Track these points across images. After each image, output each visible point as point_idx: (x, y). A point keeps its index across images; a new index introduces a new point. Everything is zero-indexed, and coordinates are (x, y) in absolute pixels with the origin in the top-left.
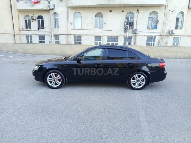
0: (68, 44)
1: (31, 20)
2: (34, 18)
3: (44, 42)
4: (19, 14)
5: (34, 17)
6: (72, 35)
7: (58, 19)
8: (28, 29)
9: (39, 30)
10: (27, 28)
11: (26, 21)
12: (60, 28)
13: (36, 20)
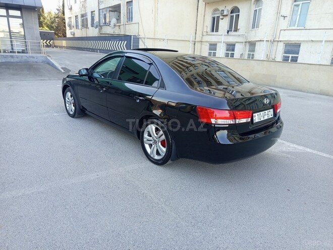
0: (270, 60)
1: (221, 17)
2: (225, 13)
3: (232, 55)
4: (207, 8)
5: (225, 11)
6: (281, 41)
7: (260, 10)
8: (214, 33)
9: (228, 33)
10: (213, 30)
11: (214, 18)
12: (260, 27)
13: (227, 15)
